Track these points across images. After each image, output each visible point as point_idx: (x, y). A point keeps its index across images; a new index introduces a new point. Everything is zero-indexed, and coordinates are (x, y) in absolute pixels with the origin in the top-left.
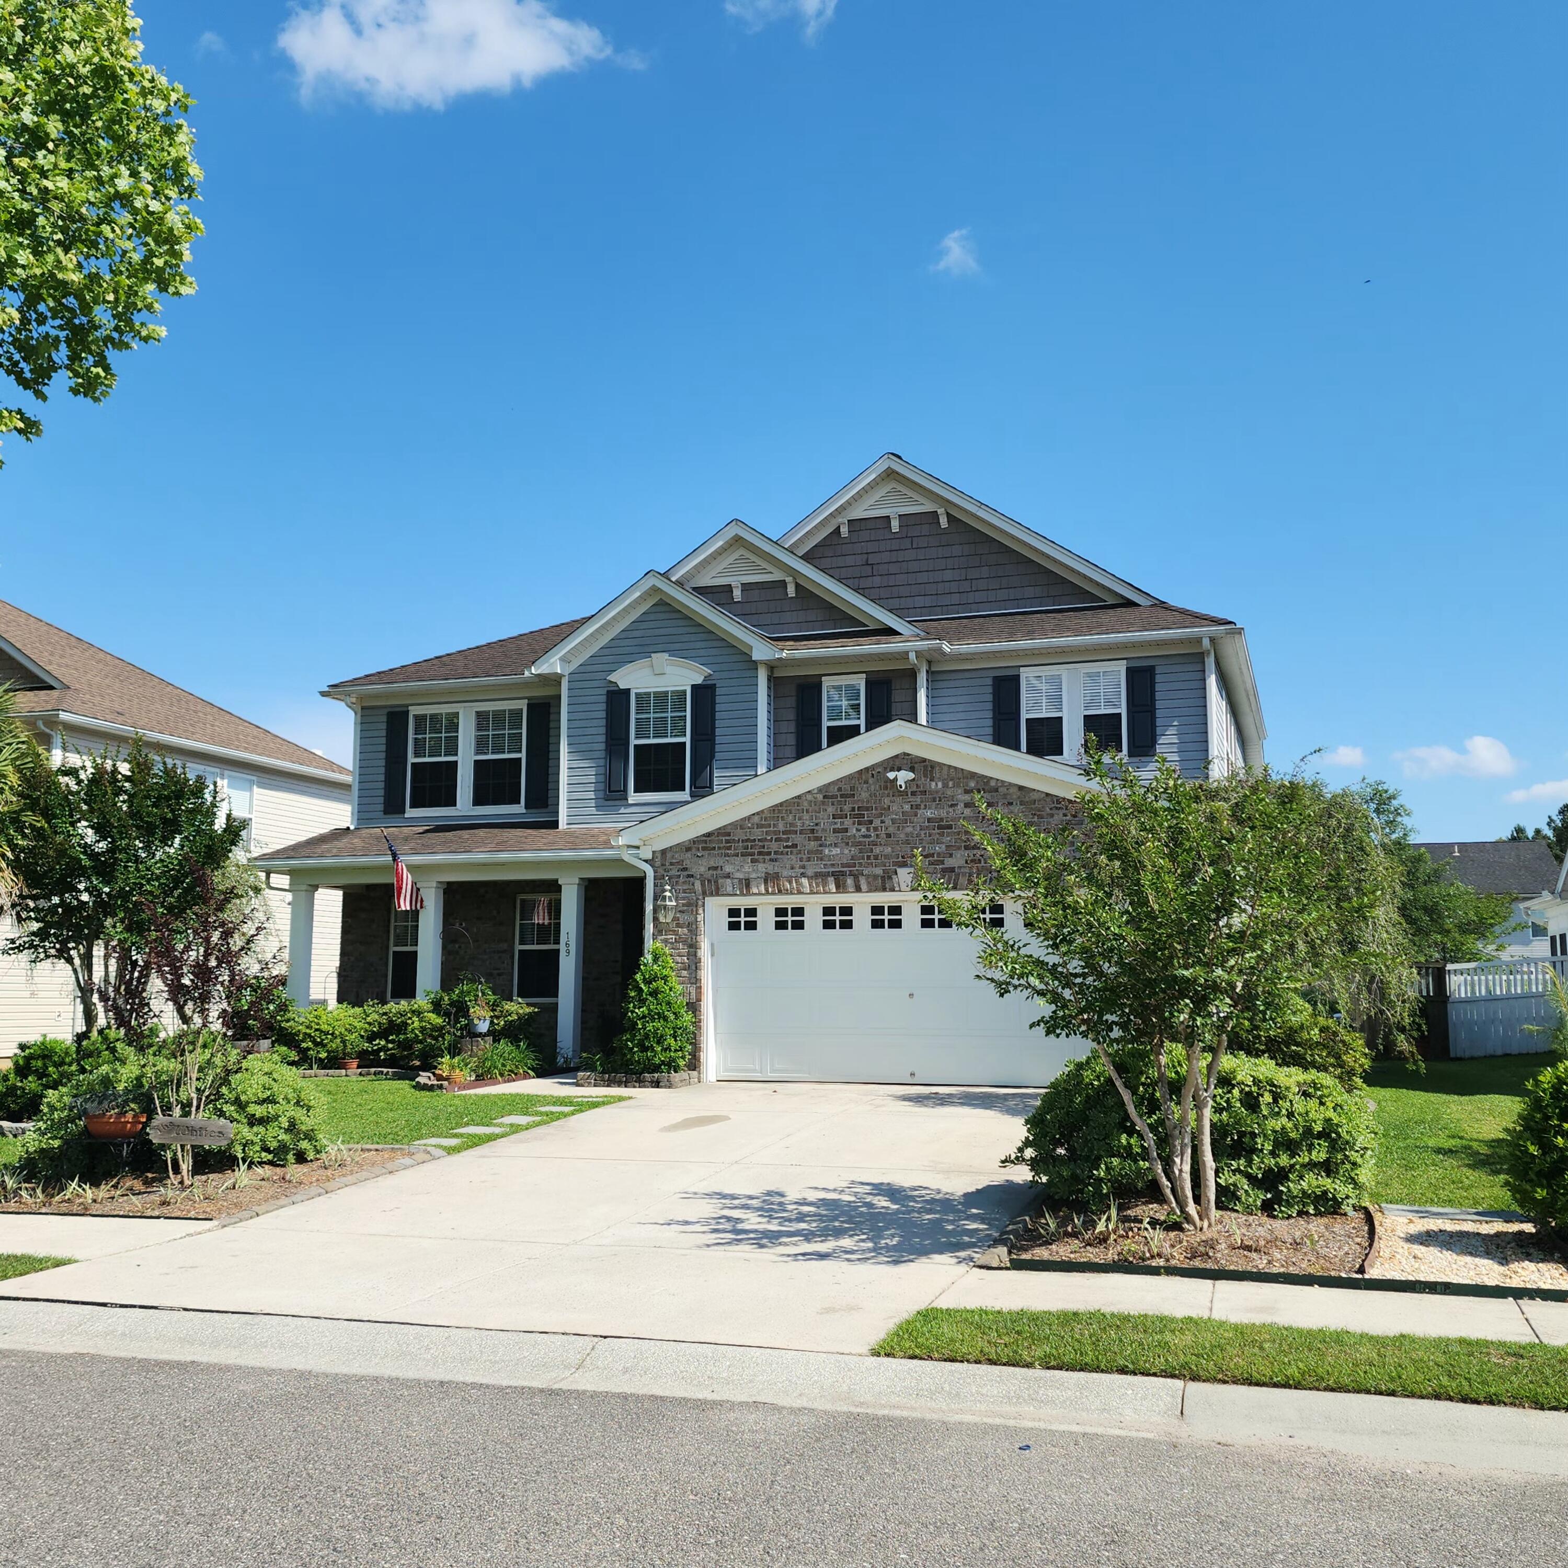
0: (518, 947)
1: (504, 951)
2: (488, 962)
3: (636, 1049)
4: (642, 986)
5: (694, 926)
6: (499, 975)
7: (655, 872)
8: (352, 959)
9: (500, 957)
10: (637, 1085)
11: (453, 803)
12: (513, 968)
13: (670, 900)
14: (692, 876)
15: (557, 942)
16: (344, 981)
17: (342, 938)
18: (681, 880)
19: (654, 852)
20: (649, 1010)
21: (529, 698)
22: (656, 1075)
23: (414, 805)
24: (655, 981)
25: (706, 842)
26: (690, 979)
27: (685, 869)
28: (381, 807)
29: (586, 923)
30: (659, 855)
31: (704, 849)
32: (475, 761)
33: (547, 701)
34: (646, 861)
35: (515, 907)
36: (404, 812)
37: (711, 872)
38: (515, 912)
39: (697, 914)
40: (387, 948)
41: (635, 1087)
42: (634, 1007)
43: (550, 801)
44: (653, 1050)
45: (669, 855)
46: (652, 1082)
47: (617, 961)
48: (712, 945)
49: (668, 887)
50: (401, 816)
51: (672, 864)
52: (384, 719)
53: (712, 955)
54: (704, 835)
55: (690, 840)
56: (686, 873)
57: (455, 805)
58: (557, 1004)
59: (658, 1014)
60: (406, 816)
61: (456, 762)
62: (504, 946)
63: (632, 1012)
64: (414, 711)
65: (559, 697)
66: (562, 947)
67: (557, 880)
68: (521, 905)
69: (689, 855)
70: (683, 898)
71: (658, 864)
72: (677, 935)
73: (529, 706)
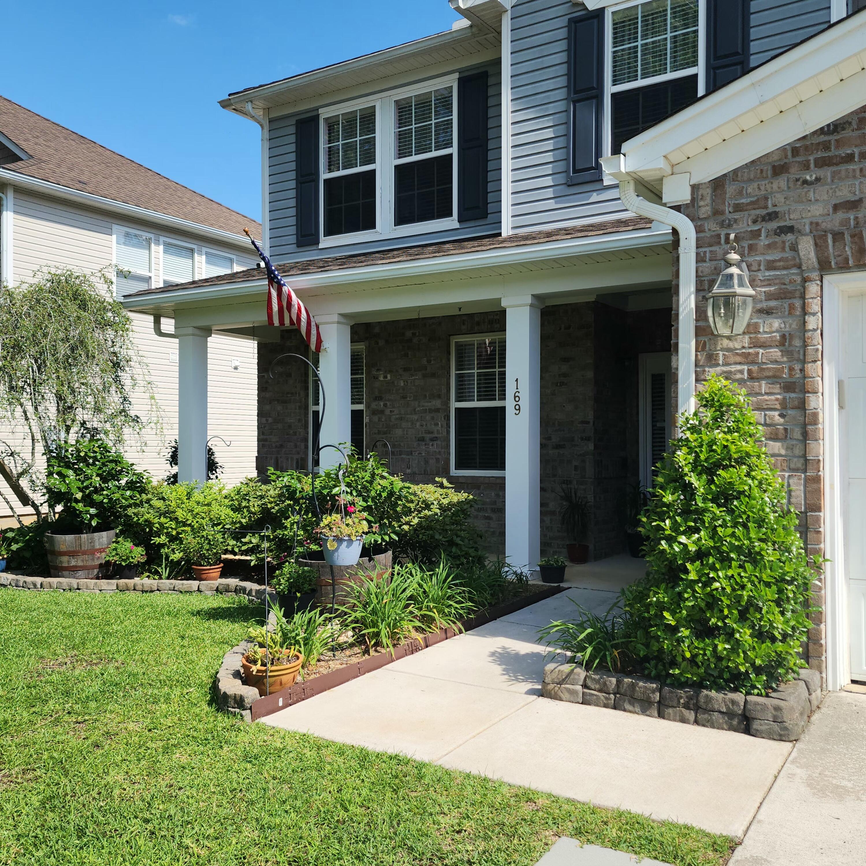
0: (454, 405)
1: (437, 410)
2: (418, 424)
3: (685, 632)
4: (693, 479)
5: (797, 343)
6: (432, 440)
7: (699, 230)
8: (270, 420)
9: (433, 418)
10: (691, 715)
11: (370, 224)
12: (448, 432)
13: (741, 284)
14: (790, 229)
15: (503, 397)
16: (263, 446)
17: (259, 395)
18: (763, 241)
19: (695, 188)
20: (713, 534)
21: (460, 71)
22: (739, 697)
23: (329, 233)
24: (725, 468)
25: (826, 146)
26: (788, 459)
27: (773, 216)
28: (293, 239)
29: (544, 369)
30: (707, 192)
31: (821, 163)
32: (396, 167)
33: (483, 70)
34: (677, 208)
35: (449, 353)
36: (318, 243)
37: (841, 215)
38: (449, 360)
39: (805, 312)
40: (307, 408)
41: (683, 720)
42: (675, 527)
43: (491, 208)
44: (730, 635)
45: (730, 189)
46: (730, 714)
47: (588, 423)
48: (840, 384)
49: (734, 256)
50: (314, 247)
51: (738, 208)
52: (292, 130)
53: (841, 407)
54: (821, 131)
55: (783, 149)
56: (774, 225)
57: (374, 227)
58: (504, 478)
59: (739, 549)
60: (321, 246)
61: (374, 171)
62: (437, 403)
63: (670, 540)
64: (325, 113)
65: (498, 62)
66: (509, 404)
67: (500, 300)
68: (457, 350)
69: (781, 182)
70: (769, 282)
71: (705, 210)
72: (753, 363)
73: (461, 81)
